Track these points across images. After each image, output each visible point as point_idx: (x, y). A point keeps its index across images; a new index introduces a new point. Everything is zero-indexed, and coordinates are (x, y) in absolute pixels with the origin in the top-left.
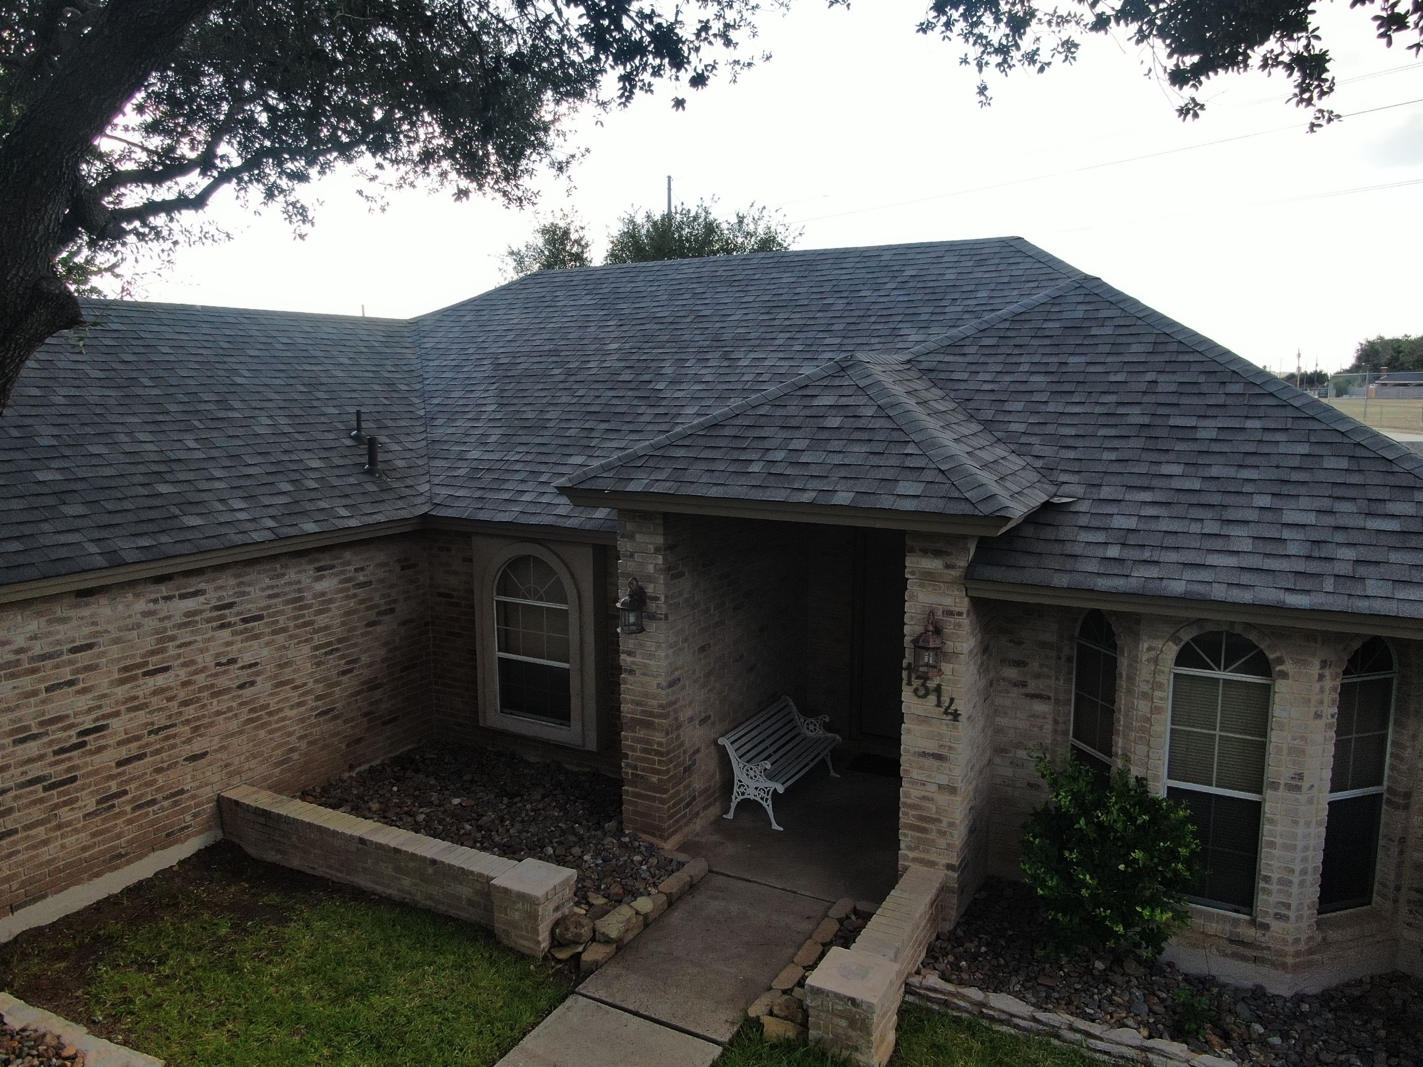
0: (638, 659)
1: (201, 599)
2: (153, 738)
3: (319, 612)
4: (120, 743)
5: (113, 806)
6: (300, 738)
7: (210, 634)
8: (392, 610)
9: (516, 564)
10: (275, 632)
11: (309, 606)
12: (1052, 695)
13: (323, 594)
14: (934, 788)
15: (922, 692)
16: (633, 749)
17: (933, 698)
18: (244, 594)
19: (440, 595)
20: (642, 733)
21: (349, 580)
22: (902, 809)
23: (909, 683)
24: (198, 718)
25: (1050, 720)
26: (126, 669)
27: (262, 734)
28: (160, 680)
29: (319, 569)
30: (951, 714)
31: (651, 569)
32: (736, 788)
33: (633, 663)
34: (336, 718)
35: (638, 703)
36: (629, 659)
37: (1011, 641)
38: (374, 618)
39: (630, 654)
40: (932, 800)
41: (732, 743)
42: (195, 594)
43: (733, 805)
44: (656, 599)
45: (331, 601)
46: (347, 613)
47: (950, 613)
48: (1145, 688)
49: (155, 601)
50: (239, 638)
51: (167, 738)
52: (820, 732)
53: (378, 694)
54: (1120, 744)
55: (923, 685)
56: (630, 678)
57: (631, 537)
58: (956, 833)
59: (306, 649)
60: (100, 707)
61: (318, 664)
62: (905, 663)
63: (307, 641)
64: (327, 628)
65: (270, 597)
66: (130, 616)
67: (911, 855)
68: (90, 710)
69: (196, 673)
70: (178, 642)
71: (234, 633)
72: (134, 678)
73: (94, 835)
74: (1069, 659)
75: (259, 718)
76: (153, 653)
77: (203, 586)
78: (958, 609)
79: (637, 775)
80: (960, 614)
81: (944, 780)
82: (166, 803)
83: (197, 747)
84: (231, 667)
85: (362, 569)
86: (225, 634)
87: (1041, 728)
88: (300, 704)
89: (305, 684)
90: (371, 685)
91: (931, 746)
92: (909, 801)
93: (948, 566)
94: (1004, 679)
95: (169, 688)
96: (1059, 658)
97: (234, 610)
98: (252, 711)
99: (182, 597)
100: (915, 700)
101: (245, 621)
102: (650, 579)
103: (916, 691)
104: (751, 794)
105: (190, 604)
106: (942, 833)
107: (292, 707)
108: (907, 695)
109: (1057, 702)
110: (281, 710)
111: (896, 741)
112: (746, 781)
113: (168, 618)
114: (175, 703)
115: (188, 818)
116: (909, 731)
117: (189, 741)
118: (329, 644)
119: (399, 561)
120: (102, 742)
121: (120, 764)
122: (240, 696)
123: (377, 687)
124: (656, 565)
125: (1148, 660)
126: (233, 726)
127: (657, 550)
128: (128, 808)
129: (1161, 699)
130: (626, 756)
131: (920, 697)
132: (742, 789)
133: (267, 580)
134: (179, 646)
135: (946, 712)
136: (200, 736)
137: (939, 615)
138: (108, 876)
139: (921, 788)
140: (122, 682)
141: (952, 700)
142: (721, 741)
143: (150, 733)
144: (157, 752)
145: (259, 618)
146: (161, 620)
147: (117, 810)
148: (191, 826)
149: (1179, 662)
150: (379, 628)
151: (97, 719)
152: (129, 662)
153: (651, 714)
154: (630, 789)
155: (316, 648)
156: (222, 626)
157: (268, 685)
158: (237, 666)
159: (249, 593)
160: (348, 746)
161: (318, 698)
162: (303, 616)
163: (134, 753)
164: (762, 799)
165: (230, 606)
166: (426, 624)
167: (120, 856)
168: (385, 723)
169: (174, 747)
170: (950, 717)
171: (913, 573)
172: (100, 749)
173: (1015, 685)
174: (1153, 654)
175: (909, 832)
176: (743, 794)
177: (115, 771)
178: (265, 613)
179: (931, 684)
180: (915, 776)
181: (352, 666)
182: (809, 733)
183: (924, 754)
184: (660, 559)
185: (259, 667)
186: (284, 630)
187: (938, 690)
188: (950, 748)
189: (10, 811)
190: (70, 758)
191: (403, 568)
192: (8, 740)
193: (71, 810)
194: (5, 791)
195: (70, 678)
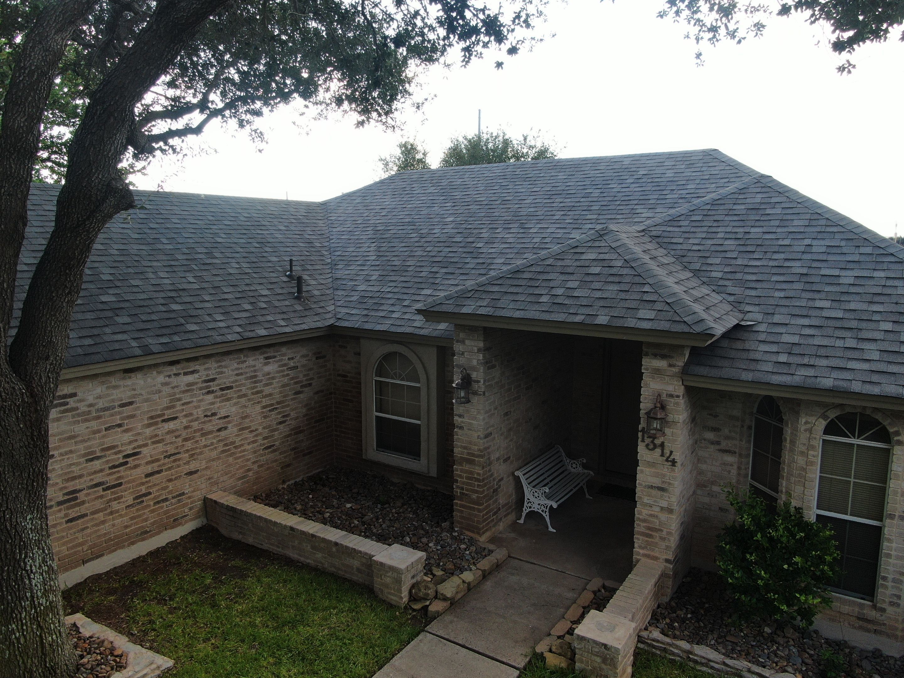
0: (466, 420)
1: (196, 376)
2: (167, 460)
3: (266, 385)
4: (148, 463)
5: (143, 501)
6: (254, 463)
7: (201, 397)
8: (310, 385)
9: (388, 357)
10: (240, 397)
11: (261, 381)
12: (737, 451)
13: (269, 374)
14: (658, 509)
15: (651, 446)
16: (461, 476)
17: (658, 451)
18: (222, 373)
19: (339, 375)
20: (467, 467)
21: (284, 365)
22: (636, 522)
23: (643, 441)
24: (193, 449)
25: (735, 467)
26: (152, 418)
27: (231, 459)
28: (172, 425)
29: (266, 358)
30: (670, 461)
31: (475, 362)
32: (526, 503)
33: (462, 422)
34: (275, 451)
35: (465, 448)
36: (460, 420)
37: (710, 415)
38: (299, 389)
39: (460, 416)
40: (657, 516)
41: (524, 475)
42: (193, 372)
43: (524, 515)
44: (478, 382)
45: (273, 378)
46: (283, 386)
47: (671, 396)
48: (803, 449)
49: (169, 376)
50: (218, 400)
51: (175, 461)
52: (580, 469)
53: (301, 437)
54: (784, 485)
55: (652, 442)
56: (460, 432)
57: (463, 342)
58: (672, 539)
59: (258, 408)
60: (136, 440)
61: (265, 417)
62: (640, 427)
63: (259, 402)
64: (270, 395)
65: (237, 375)
66: (154, 386)
67: (641, 551)
68: (130, 443)
69: (192, 421)
70: (182, 402)
71: (216, 397)
72: (156, 423)
73: (132, 519)
74: (750, 428)
75: (229, 450)
76: (168, 408)
77: (197, 367)
78: (678, 394)
79: (463, 494)
80: (678, 396)
81: (664, 504)
82: (174, 501)
83: (193, 466)
84: (213, 418)
85: (292, 358)
86: (210, 397)
87: (729, 472)
88: (254, 442)
89: (256, 430)
90: (297, 431)
91: (656, 482)
92: (641, 517)
93: (670, 365)
94: (705, 440)
95: (177, 430)
96: (742, 426)
97: (215, 383)
98: (226, 445)
99: (185, 374)
100: (647, 451)
101: (222, 389)
102: (474, 369)
103: (647, 446)
104: (535, 508)
105: (190, 378)
106: (663, 539)
107: (249, 444)
108: (641, 448)
109: (740, 455)
110: (242, 445)
111: (633, 477)
112: (532, 499)
113: (177, 387)
114: (180, 439)
115: (186, 510)
116: (642, 471)
117: (188, 463)
118: (272, 405)
119: (314, 354)
120: (137, 462)
121: (147, 476)
122: (218, 436)
123: (301, 432)
124: (478, 360)
125: (806, 430)
126: (214, 454)
127: (479, 350)
128: (152, 503)
129: (814, 456)
130: (457, 481)
131: (650, 450)
132: (530, 505)
133: (235, 365)
134: (183, 404)
135: (667, 460)
136: (194, 460)
137: (664, 397)
138: (140, 544)
139: (649, 508)
140: (149, 425)
141: (671, 452)
142: (516, 473)
143: (165, 457)
144: (169, 469)
145: (230, 388)
146: (173, 388)
147: (145, 504)
148: (187, 515)
149: (827, 431)
150: (301, 396)
151: (134, 448)
152: (153, 414)
153: (473, 455)
154: (459, 502)
155: (264, 407)
156: (209, 393)
157: (235, 429)
158: (217, 417)
159: (225, 373)
160: (282, 468)
161: (265, 438)
162: (256, 387)
163: (156, 469)
164: (543, 511)
165: (213, 380)
166: (331, 393)
167: (146, 532)
168: (305, 455)
169: (179, 466)
170: (670, 463)
171: (647, 369)
172: (136, 467)
173: (712, 443)
174: (808, 426)
175: (641, 537)
176: (530, 507)
177: (144, 480)
178: (234, 385)
179: (658, 442)
180: (646, 500)
181: (285, 419)
182: (573, 470)
183: (652, 487)
184: (481, 357)
185: (230, 419)
186: (245, 395)
187: (662, 445)
188: (670, 484)
189: (83, 503)
190: (119, 472)
191: (317, 358)
192: (83, 459)
193: (119, 503)
194: (80, 491)
195: (119, 422)
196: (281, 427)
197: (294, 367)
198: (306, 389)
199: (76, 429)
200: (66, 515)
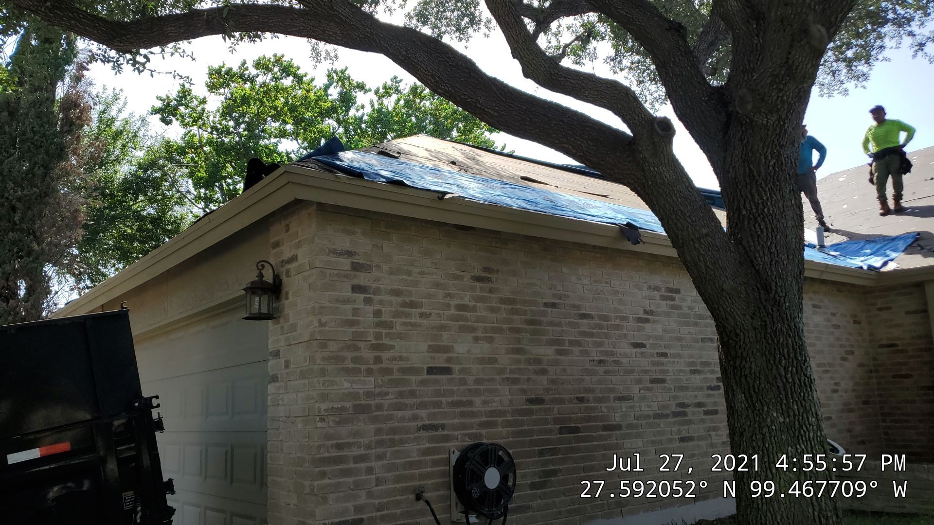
8: (852, 353)
11: (813, 332)
13: (818, 326)
19: (881, 346)
21: (828, 320)
38: (844, 355)
45: (822, 332)
46: (831, 345)
53: (852, 417)
64: (822, 352)
85: (834, 315)
90: (849, 408)
118: (824, 365)
119: (851, 316)
123: (851, 411)
150: (847, 364)
166: (872, 371)
189: (690, 422)
190: (713, 395)
191: (855, 322)
192: (688, 369)
193: (717, 435)
194: (688, 406)
195: (711, 336)
196: (835, 395)
197: (836, 325)
198: (850, 357)
199: (682, 331)
200: (679, 432)
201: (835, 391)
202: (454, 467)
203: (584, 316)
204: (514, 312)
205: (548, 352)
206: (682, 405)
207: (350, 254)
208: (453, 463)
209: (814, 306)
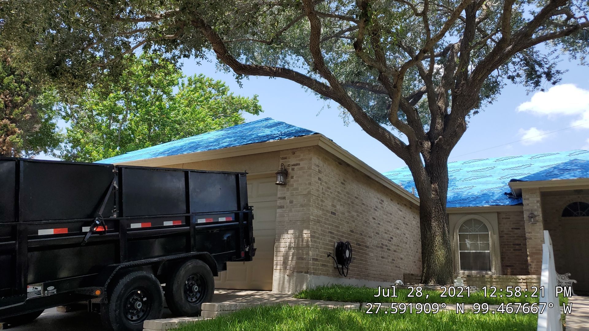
0: (533, 234)
9: (467, 222)
16: (532, 262)
28: (398, 232)
33: (530, 236)
35: (534, 248)
38: (420, 238)
39: (529, 233)
46: (417, 234)
49: (398, 209)
50: (406, 228)
51: (399, 249)
56: (530, 241)
61: (414, 246)
64: (415, 236)
66: (395, 210)
68: (392, 232)
69: (401, 233)
70: (400, 223)
75: (407, 255)
86: (404, 226)
89: (413, 251)
95: (399, 235)
102: (536, 210)
105: (401, 213)
110: (410, 255)
113: (399, 215)
114: (399, 240)
122: (406, 246)
124: (537, 206)
144: (398, 252)
145: (408, 225)
151: (392, 235)
155: (413, 241)
156: (404, 223)
158: (406, 236)
162: (412, 229)
165: (405, 218)
172: (392, 244)
177: (394, 253)
184: (539, 204)
186: (410, 231)
189: (384, 251)
190: (389, 243)
192: (384, 231)
193: (390, 258)
194: (384, 245)
199: (383, 217)
200: (381, 254)
201: (417, 252)
202: (336, 248)
203: (363, 204)
204: (349, 198)
205: (355, 214)
206: (382, 244)
207: (318, 166)
208: (336, 246)
209: (414, 218)
